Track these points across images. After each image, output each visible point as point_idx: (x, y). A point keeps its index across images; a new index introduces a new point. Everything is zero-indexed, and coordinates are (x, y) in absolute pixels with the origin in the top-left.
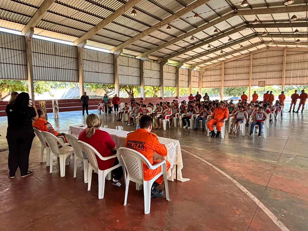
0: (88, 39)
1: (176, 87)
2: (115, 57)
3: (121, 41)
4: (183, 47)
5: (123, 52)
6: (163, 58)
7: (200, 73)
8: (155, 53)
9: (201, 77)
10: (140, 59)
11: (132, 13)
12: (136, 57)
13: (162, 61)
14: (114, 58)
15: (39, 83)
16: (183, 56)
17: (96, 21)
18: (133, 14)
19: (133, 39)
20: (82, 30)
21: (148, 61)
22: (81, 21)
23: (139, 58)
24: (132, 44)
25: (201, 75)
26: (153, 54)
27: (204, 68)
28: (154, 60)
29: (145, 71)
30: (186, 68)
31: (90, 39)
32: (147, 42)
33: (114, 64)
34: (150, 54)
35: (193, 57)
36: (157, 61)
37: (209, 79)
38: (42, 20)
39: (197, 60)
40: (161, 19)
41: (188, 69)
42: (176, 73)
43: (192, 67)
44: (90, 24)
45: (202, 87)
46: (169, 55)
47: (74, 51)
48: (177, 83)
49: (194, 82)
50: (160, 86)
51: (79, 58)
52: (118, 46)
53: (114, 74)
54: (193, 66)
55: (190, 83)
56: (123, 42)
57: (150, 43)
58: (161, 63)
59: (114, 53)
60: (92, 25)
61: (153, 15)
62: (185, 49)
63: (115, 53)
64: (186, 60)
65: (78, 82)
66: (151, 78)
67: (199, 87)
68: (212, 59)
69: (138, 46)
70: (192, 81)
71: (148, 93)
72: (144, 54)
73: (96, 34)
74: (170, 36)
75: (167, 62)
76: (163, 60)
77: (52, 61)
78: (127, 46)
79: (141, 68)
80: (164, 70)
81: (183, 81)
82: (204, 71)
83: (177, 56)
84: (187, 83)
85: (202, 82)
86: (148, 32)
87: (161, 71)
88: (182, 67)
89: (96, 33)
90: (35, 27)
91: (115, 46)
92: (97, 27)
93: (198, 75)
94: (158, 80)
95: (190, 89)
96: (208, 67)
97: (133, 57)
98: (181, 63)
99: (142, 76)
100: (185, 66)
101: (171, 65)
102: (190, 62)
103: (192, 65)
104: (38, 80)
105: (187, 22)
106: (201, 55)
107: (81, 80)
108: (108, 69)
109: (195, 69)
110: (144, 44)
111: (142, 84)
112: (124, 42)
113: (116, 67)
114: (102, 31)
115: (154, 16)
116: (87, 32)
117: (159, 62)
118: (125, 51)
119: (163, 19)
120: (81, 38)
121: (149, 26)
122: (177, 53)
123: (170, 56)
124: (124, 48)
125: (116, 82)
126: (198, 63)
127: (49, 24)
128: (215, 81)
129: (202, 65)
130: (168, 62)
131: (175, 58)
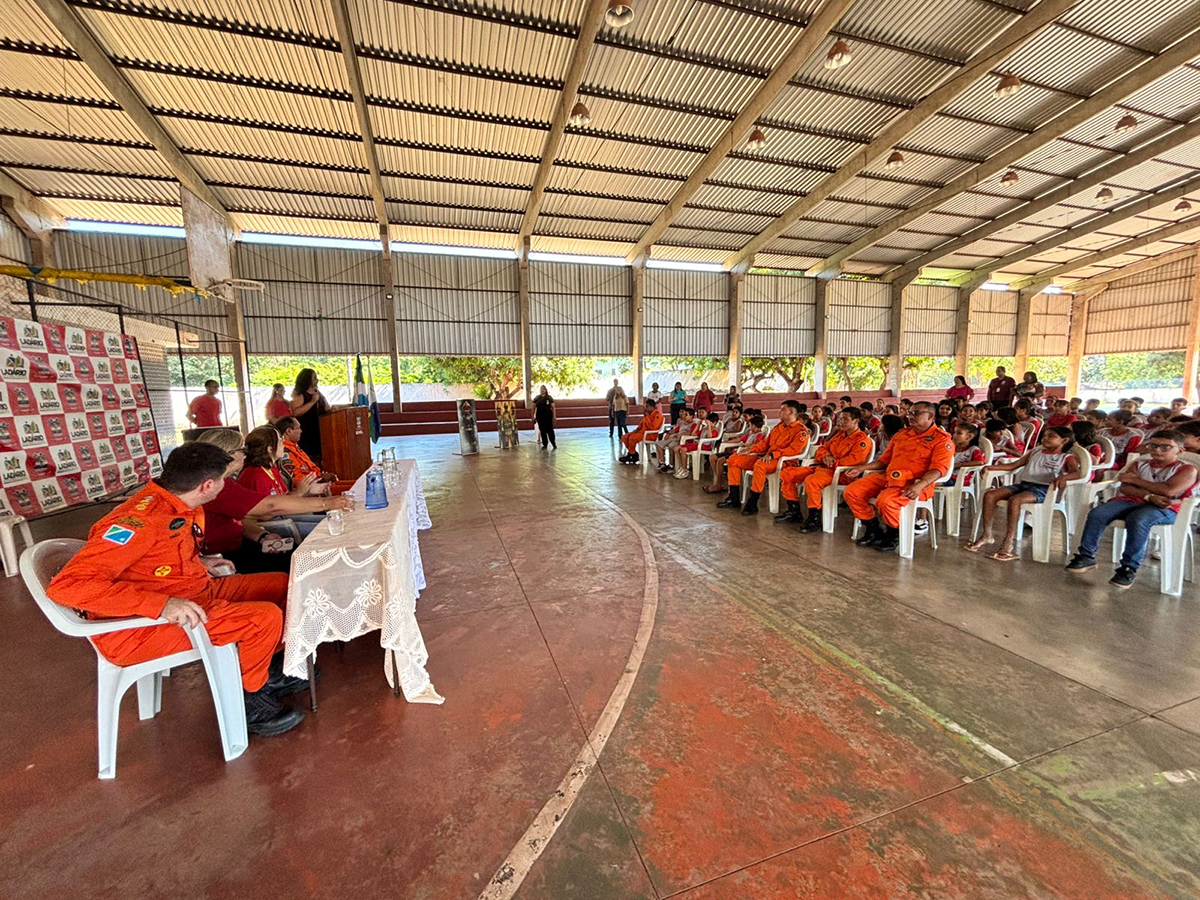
0: (655, 244)
1: (954, 355)
2: (735, 278)
3: (750, 233)
4: (980, 217)
5: (755, 264)
6: (903, 264)
7: (1079, 300)
8: (867, 250)
9: (1082, 315)
10: (816, 278)
11: (751, 140)
12: (807, 274)
13: (900, 272)
14: (731, 281)
15: (566, 362)
16: (983, 248)
17: (667, 189)
18: (754, 145)
19: (784, 221)
20: (639, 223)
21: (843, 279)
22: (629, 199)
23: (814, 275)
24: (780, 237)
25: (1080, 310)
26: (859, 257)
27: (1097, 281)
28: (872, 277)
29: (830, 311)
30: (1008, 288)
31: (660, 241)
32: (834, 222)
33: (730, 301)
34: (849, 257)
35: (1035, 247)
36: (879, 276)
37: (1121, 319)
38: (541, 214)
39: (1056, 254)
40: (866, 137)
41: (1019, 291)
42: (957, 311)
43: (1033, 283)
44: (654, 202)
45: (1085, 354)
46: (924, 251)
47: (624, 279)
48: (962, 343)
49: (1045, 335)
50: (888, 355)
51: (635, 295)
52: (742, 248)
53: (729, 328)
54: (1038, 279)
55: (1021, 338)
56: (754, 234)
57: (844, 223)
58: (895, 283)
59: (732, 271)
60: (659, 203)
61: (836, 132)
62: (990, 223)
63: (734, 271)
64: (1001, 261)
65: (631, 355)
66: (855, 331)
67: (1068, 354)
68: (1137, 240)
69: (806, 239)
70: (1031, 330)
71: (871, 378)
72: (828, 260)
73: (671, 226)
74: (914, 187)
75: (918, 276)
76: (902, 272)
77: (572, 309)
78: (767, 242)
79: (819, 304)
80: (906, 302)
81: (988, 334)
82: (1098, 290)
83: (956, 251)
84: (1008, 342)
85: (1087, 333)
86: (826, 189)
87: (894, 308)
88: (985, 286)
89: (670, 222)
90: (533, 234)
91: (734, 250)
92: (670, 208)
93: (1066, 306)
94: (883, 337)
95: (1021, 360)
96: (1119, 275)
97: (797, 273)
98: (980, 272)
99: (819, 329)
100: (1000, 282)
101: (938, 283)
102: (1023, 265)
103: (1034, 274)
104: (564, 355)
105: (983, 123)
106: (1071, 231)
107: (636, 351)
108: (715, 315)
109: (1048, 290)
110: (822, 230)
111: (819, 350)
112: (758, 234)
113: (736, 308)
114: (683, 215)
115: (841, 133)
116: (649, 224)
117: (889, 279)
118: (760, 259)
119: (875, 136)
120: (640, 243)
121: (830, 171)
122: (959, 239)
123: (929, 254)
124: (760, 252)
125: (734, 351)
126: (1064, 263)
127: (562, 222)
128: (1151, 328)
129: (1087, 271)
130: (922, 276)
131: (949, 258)
